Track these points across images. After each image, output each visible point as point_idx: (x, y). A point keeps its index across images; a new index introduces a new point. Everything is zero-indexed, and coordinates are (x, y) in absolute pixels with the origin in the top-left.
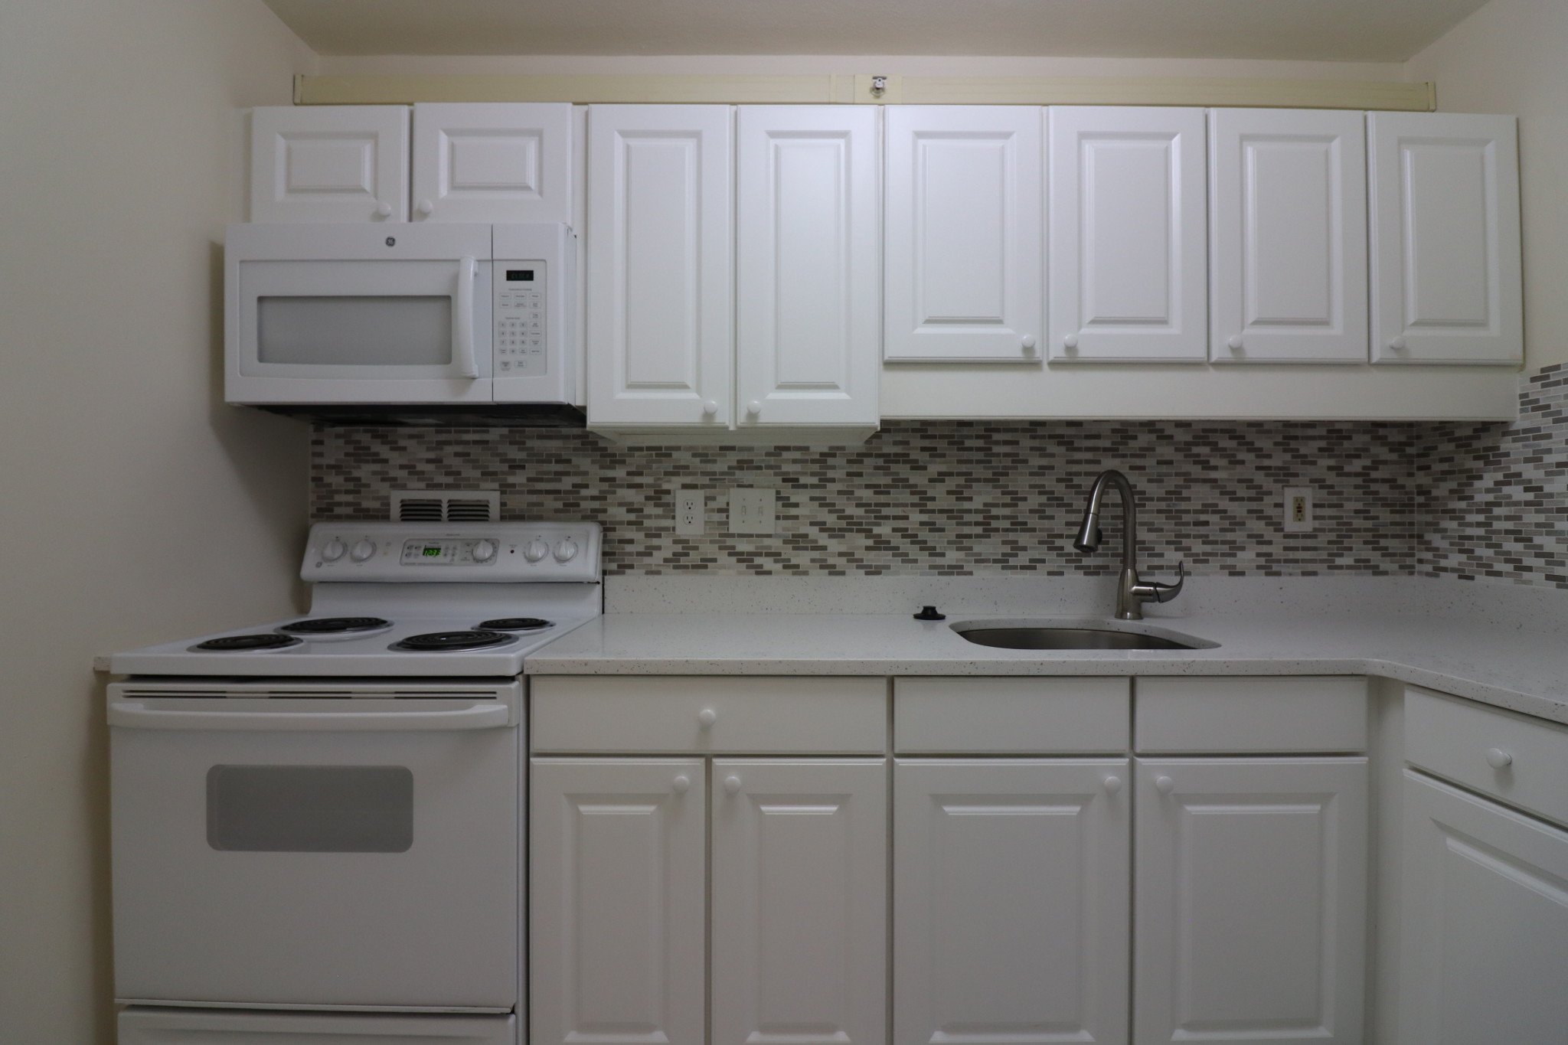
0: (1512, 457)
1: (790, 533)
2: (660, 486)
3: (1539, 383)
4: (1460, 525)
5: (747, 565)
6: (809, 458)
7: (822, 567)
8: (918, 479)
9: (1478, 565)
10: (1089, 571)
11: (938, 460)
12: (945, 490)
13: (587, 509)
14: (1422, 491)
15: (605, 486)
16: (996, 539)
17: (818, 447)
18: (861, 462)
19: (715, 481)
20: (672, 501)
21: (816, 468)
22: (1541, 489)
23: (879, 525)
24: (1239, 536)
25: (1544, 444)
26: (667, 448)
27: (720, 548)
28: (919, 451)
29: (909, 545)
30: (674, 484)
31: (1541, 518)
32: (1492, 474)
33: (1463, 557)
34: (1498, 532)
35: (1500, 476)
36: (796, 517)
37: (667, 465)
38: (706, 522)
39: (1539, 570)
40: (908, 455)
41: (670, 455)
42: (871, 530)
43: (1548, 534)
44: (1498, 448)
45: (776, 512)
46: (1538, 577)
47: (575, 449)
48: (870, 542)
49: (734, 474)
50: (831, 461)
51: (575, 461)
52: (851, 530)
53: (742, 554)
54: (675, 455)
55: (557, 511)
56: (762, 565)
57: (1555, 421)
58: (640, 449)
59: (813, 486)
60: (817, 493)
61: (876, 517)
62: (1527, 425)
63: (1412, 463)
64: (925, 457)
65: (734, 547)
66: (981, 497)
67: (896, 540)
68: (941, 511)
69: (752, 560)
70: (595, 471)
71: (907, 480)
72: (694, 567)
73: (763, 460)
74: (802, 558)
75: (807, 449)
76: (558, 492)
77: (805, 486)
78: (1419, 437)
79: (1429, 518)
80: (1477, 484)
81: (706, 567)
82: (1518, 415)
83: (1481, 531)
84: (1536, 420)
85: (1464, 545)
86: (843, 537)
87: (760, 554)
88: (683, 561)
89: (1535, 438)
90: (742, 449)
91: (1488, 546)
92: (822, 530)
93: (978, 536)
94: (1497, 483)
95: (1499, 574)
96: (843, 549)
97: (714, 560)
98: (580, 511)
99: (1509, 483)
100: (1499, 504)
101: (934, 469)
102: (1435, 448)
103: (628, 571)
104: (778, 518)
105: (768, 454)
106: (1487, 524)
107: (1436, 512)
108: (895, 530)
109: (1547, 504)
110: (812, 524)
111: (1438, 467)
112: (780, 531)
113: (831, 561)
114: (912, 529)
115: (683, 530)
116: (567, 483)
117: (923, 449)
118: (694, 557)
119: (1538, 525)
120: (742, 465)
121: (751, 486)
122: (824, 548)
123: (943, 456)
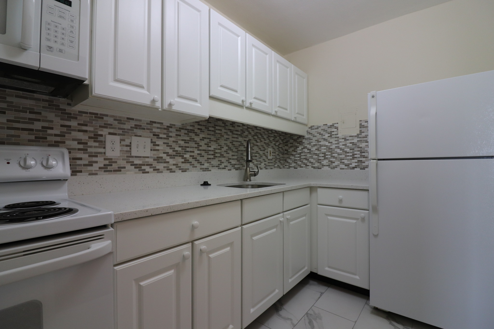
0: (305, 143)
1: (156, 156)
2: (97, 132)
3: (310, 129)
4: (294, 157)
5: (139, 170)
6: (163, 127)
7: (167, 170)
8: (197, 139)
9: (298, 166)
10: (237, 169)
11: (202, 133)
12: (204, 143)
13: (52, 141)
14: (286, 150)
15: (65, 129)
16: (217, 159)
17: (166, 123)
18: (180, 131)
19: (124, 132)
20: (103, 140)
21: (165, 131)
22: (310, 150)
23: (186, 154)
24: (261, 160)
25: (311, 141)
26: (101, 114)
27: (127, 162)
28: (197, 129)
29: (194, 161)
30: (104, 132)
31: (310, 155)
32: (301, 147)
33: (295, 164)
34: (302, 158)
35: (303, 147)
36: (158, 150)
37: (101, 122)
38: (120, 150)
39: (310, 166)
40: (194, 130)
41: (103, 118)
42: (183, 156)
43: (312, 158)
44: (302, 141)
45: (151, 148)
46: (310, 167)
47: (44, 107)
48: (183, 160)
49: (133, 130)
50: (170, 129)
51: (44, 113)
52: (177, 156)
53: (137, 165)
54: (105, 118)
55: (30, 141)
56: (145, 169)
57: (313, 136)
58: (86, 113)
59: (164, 138)
60: (166, 141)
61: (185, 151)
62: (308, 137)
63: (284, 144)
64: (198, 131)
65: (133, 162)
66: (214, 146)
67: (191, 160)
68: (203, 150)
69: (141, 167)
70: (58, 121)
71: (194, 139)
72: (115, 171)
73: (146, 126)
74: (160, 166)
75: (162, 123)
76: (32, 130)
77: (161, 138)
78: (285, 139)
79: (288, 156)
80: (298, 149)
81: (120, 171)
82: (306, 135)
83: (299, 158)
84: (310, 136)
85: (295, 161)
86: (174, 158)
87: (144, 165)
88: (109, 168)
89: (309, 140)
90: (137, 120)
91: (300, 161)
92: (167, 155)
93: (212, 159)
94: (302, 149)
95: (302, 167)
96: (175, 163)
97: (125, 168)
98: (47, 142)
99: (304, 149)
100: (302, 153)
101: (202, 136)
102: (289, 141)
103: (78, 174)
104: (151, 150)
105: (147, 124)
106: (300, 157)
107: (289, 155)
108: (190, 156)
109: (312, 153)
110: (164, 153)
111: (290, 145)
112: (152, 155)
113: (170, 167)
114: (195, 156)
115: (109, 154)
116: (38, 125)
117: (198, 129)
118: (115, 166)
119: (310, 157)
120: (137, 127)
121: (140, 136)
122: (168, 162)
123: (204, 132)
